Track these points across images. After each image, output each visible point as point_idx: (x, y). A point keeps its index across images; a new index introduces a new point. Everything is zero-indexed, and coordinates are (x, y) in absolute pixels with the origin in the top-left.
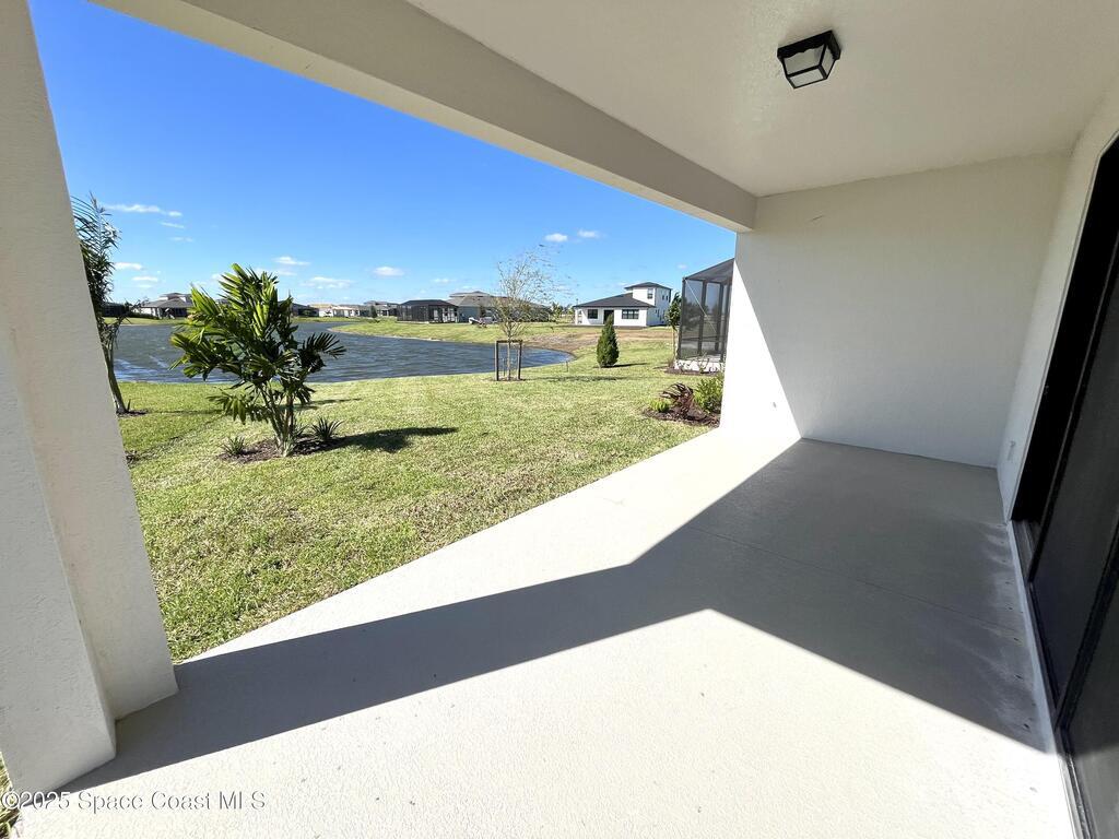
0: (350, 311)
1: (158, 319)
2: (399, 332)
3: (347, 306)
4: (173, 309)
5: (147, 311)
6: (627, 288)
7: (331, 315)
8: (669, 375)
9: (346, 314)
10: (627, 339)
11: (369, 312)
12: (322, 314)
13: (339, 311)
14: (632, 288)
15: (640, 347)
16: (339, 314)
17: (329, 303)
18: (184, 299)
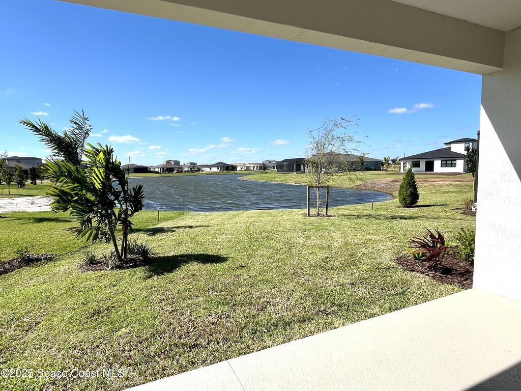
0: (254, 167)
1: (160, 173)
2: (276, 179)
3: (253, 164)
4: (168, 168)
5: (157, 170)
6: (446, 144)
7: (243, 169)
8: (464, 216)
9: (252, 168)
10: (441, 183)
11: (264, 167)
12: (238, 169)
13: (247, 167)
14: (450, 143)
15: (451, 189)
16: (248, 169)
17: (243, 163)
18: (173, 163)
